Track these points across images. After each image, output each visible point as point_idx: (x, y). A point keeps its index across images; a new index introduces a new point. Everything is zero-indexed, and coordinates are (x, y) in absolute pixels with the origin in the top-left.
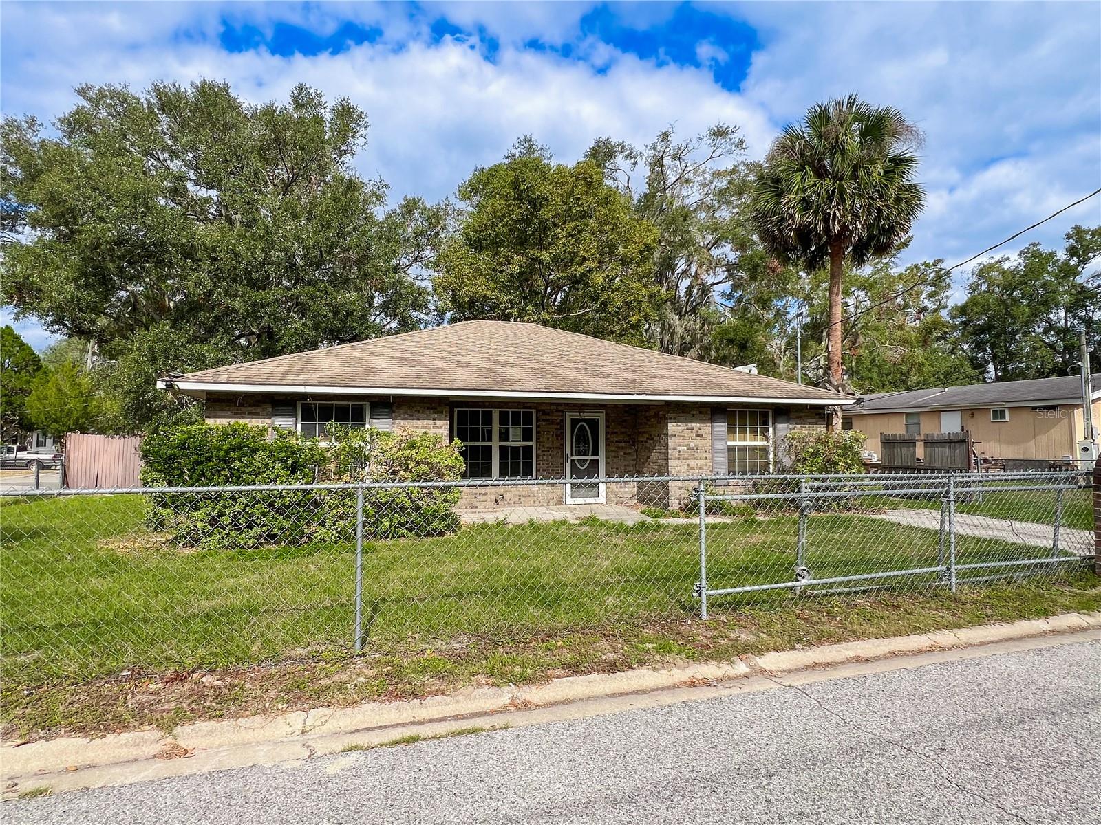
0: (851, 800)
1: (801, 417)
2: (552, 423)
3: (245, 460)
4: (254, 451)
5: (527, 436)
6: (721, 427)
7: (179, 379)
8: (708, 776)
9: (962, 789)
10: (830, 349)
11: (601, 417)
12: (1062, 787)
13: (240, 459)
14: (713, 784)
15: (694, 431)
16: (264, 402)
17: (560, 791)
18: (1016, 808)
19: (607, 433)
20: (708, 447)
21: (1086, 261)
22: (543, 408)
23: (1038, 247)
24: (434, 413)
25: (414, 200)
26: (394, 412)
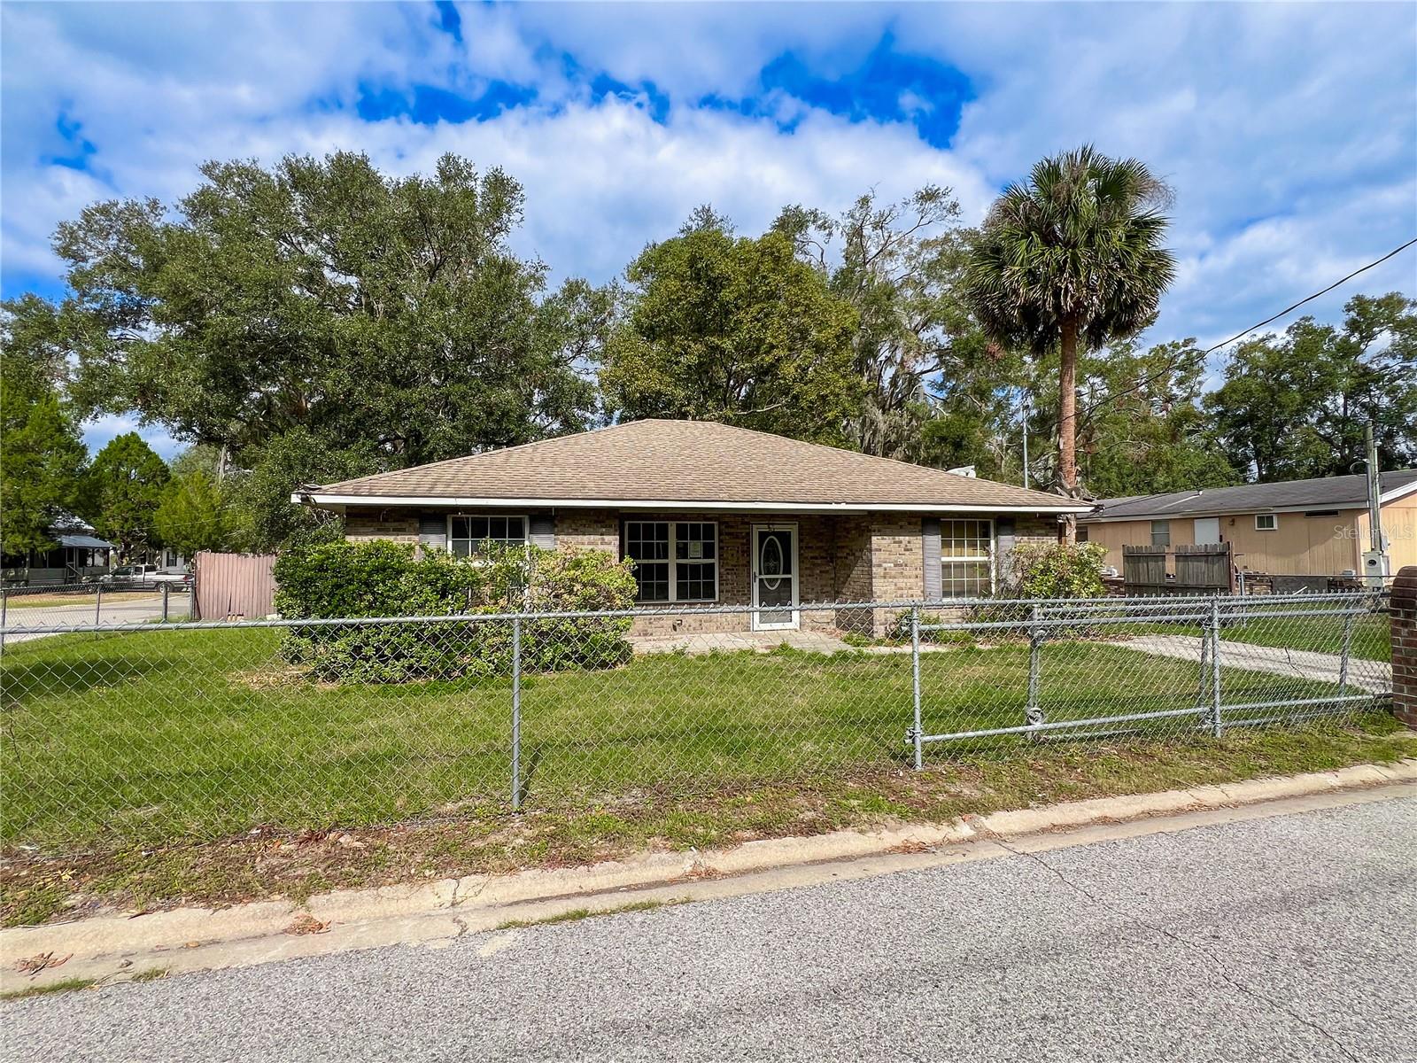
0: (1105, 1000)
1: (1027, 528)
2: (737, 537)
3: (389, 583)
4: (400, 572)
5: (708, 552)
6: (934, 540)
7: (316, 492)
8: (929, 967)
9: (1242, 989)
10: (1061, 447)
11: (794, 530)
12: (1369, 988)
13: (384, 582)
14: (935, 977)
15: (903, 545)
16: (412, 517)
17: (752, 983)
18: (1313, 1016)
19: (800, 548)
20: (919, 563)
21: (1371, 337)
22: (726, 520)
23: (1311, 322)
24: (602, 527)
25: (577, 282)
26: (556, 526)
